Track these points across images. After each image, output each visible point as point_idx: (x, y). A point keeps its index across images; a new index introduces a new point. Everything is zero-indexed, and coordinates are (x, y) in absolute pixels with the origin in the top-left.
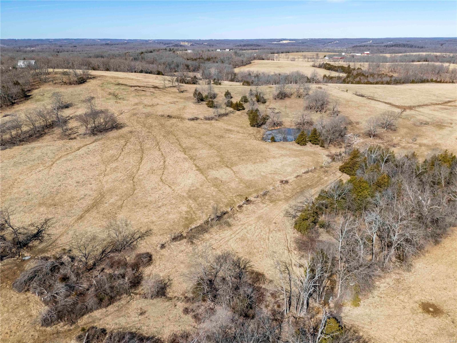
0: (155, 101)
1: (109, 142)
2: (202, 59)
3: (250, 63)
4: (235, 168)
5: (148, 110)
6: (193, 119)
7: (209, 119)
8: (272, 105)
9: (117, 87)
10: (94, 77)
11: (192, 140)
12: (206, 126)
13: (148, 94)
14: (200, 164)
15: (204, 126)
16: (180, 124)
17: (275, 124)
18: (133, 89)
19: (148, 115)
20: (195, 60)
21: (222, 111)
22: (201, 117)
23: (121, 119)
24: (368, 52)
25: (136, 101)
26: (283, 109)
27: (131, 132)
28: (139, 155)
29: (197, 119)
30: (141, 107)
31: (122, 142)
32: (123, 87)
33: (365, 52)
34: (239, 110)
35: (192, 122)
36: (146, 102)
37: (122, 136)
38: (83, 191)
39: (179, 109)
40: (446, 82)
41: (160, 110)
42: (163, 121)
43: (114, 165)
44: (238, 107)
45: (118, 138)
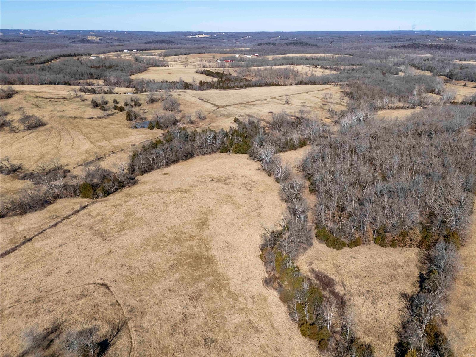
0: (65, 108)
1: (40, 133)
2: (105, 66)
3: (147, 70)
4: (110, 141)
5: (61, 114)
6: (90, 118)
7: (100, 118)
8: (144, 108)
9: (36, 99)
10: (17, 93)
11: (89, 129)
12: (98, 122)
13: (59, 103)
14: (93, 140)
15: (97, 122)
16: (82, 122)
17: (142, 119)
18: (48, 100)
19: (61, 117)
20: (99, 67)
21: (110, 112)
22: (95, 116)
23: (45, 120)
24: (258, 54)
25: (52, 108)
26: (150, 110)
27: (52, 127)
28: (59, 138)
29: (92, 118)
30: (56, 112)
31: (48, 132)
32: (40, 99)
33: (255, 54)
34: (122, 111)
35: (90, 120)
36: (58, 109)
37: (47, 130)
38: (33, 154)
39: (81, 113)
40: (281, 85)
41: (69, 114)
42: (71, 120)
43: (46, 143)
44: (121, 109)
45: (45, 131)
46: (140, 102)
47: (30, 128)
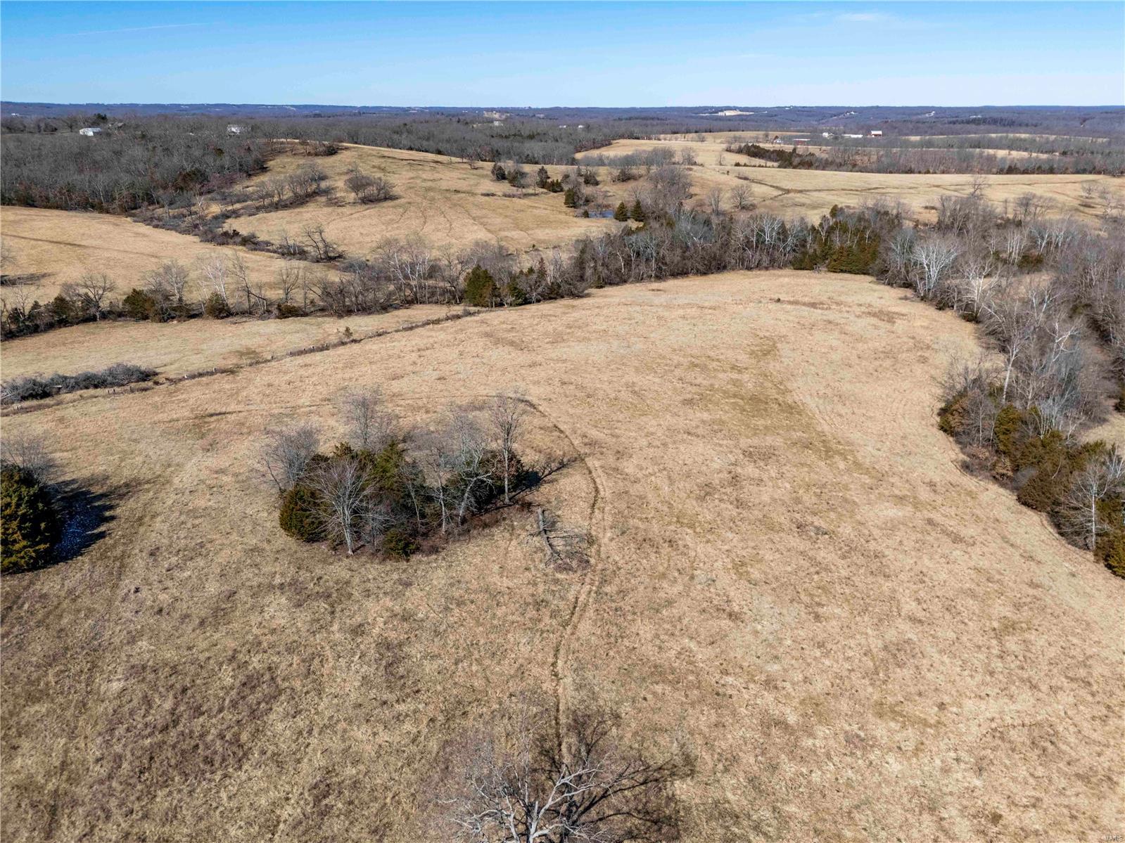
0: (437, 176)
1: (384, 210)
2: (520, 135)
3: (610, 144)
4: (530, 232)
5: (429, 184)
6: (488, 195)
7: (509, 196)
8: (606, 188)
9: (383, 160)
10: (347, 148)
11: (484, 211)
12: (507, 201)
13: (428, 168)
14: (492, 228)
15: (503, 202)
16: (471, 199)
17: (601, 206)
18: (405, 162)
19: (428, 189)
20: (506, 137)
21: (530, 191)
22: (499, 193)
23: (396, 191)
24: (880, 132)
25: (411, 174)
26: (620, 192)
27: (410, 203)
28: (423, 220)
29: (493, 195)
30: (418, 181)
31: (401, 210)
32: (390, 160)
33: (873, 132)
34: (556, 192)
35: (487, 198)
36: (424, 176)
37: (400, 206)
38: (368, 239)
39: (471, 186)
41: (444, 185)
42: (448, 195)
43: (395, 226)
44: (555, 188)
45: (394, 207)
46: (598, 179)
47: (367, 201)
